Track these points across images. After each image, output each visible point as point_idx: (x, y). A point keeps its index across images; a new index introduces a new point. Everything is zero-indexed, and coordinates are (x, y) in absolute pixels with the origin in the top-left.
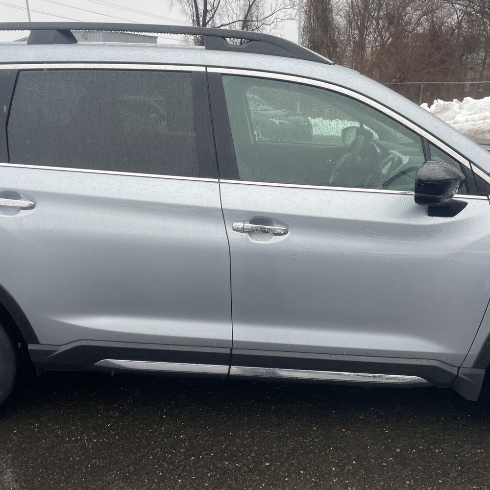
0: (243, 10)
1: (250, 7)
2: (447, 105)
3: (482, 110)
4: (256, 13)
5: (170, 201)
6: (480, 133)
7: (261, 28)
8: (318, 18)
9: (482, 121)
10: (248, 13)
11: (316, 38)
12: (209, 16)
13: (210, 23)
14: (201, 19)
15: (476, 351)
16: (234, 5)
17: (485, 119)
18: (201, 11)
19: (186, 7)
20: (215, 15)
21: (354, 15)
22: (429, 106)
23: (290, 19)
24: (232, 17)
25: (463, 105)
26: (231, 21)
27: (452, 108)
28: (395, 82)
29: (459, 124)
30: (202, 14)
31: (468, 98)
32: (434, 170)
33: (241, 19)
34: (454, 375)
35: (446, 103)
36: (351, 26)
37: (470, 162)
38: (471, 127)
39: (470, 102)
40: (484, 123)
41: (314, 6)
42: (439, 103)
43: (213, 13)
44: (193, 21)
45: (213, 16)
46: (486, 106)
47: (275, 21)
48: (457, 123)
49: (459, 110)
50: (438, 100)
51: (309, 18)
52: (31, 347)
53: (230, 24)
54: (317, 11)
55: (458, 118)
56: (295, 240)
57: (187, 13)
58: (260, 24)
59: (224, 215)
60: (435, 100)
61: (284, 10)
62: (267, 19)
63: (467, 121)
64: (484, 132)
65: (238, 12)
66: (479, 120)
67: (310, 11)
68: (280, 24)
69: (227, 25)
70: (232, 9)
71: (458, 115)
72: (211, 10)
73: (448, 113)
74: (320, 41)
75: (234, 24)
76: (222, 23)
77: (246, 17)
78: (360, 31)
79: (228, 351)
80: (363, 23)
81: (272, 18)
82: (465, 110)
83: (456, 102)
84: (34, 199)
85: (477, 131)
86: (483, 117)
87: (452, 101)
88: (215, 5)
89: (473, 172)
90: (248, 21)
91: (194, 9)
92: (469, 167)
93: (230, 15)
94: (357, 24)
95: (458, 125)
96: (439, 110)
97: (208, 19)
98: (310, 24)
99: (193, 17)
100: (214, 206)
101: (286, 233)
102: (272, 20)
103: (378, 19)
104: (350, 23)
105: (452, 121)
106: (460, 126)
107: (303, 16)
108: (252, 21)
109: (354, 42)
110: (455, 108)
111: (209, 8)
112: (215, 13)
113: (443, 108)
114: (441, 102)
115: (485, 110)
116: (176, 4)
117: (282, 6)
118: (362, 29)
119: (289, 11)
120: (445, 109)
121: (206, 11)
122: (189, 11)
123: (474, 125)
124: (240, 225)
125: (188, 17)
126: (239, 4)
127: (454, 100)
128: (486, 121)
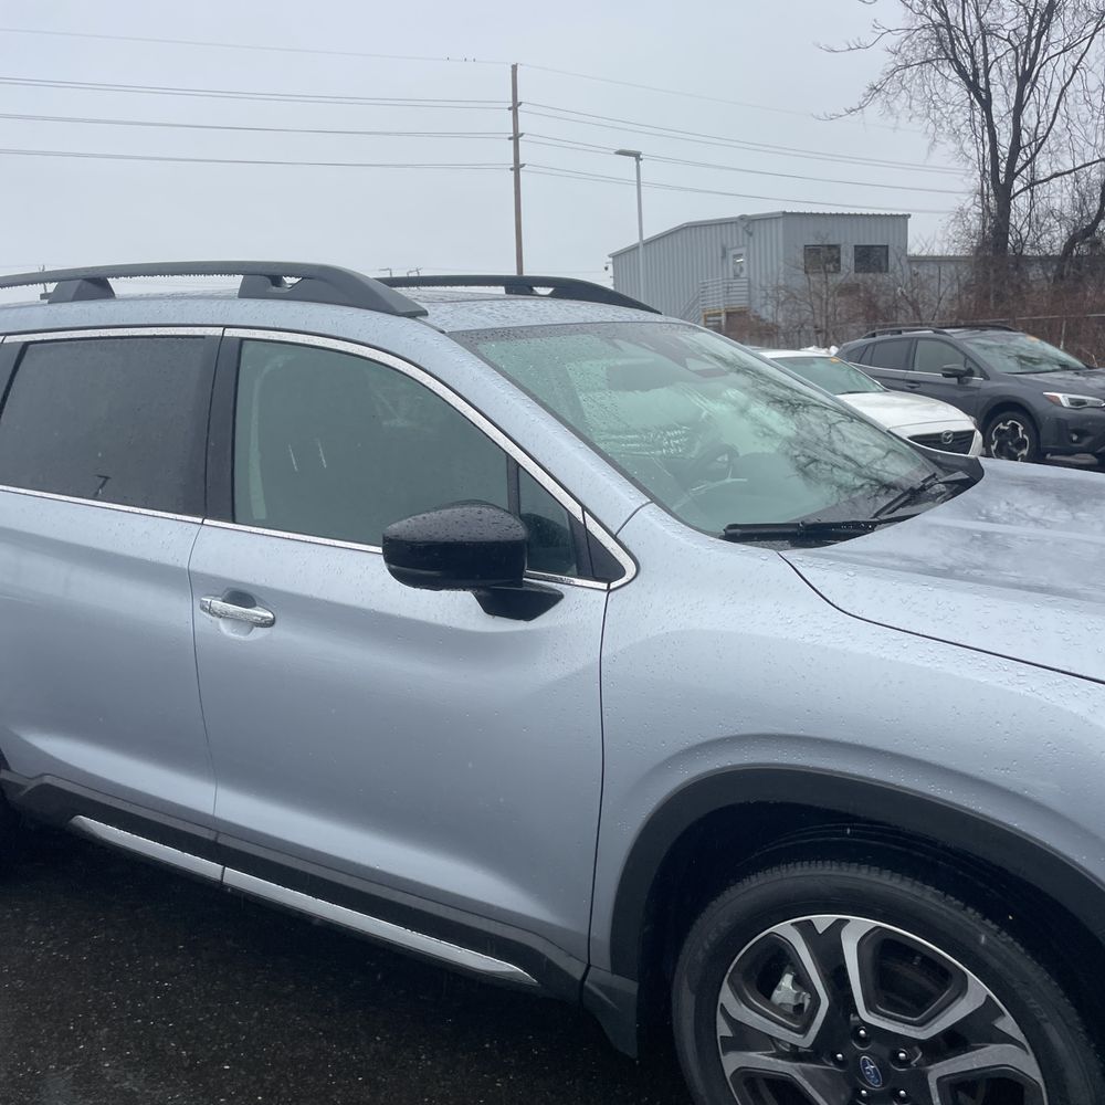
12: (1023, 157)
13: (1024, 172)
14: (1003, 166)
18: (1004, 150)
19: (967, 145)
20: (1038, 156)
24: (1082, 155)
26: (1079, 163)
30: (1007, 155)
37: (584, 509)
43: (1034, 150)
44: (983, 172)
45: (1033, 156)
52: (3, 774)
53: (1074, 170)
57: (969, 158)
59: (191, 582)
69: (1069, 172)
72: (1030, 144)
75: (1087, 169)
76: (1055, 170)
88: (1041, 132)
89: (587, 530)
91: (987, 149)
92: (581, 520)
93: (1077, 148)
97: (1020, 163)
99: (984, 164)
111: (1024, 140)
112: (1037, 151)
116: (944, 140)
121: (1016, 148)
122: (973, 152)
125: (969, 167)
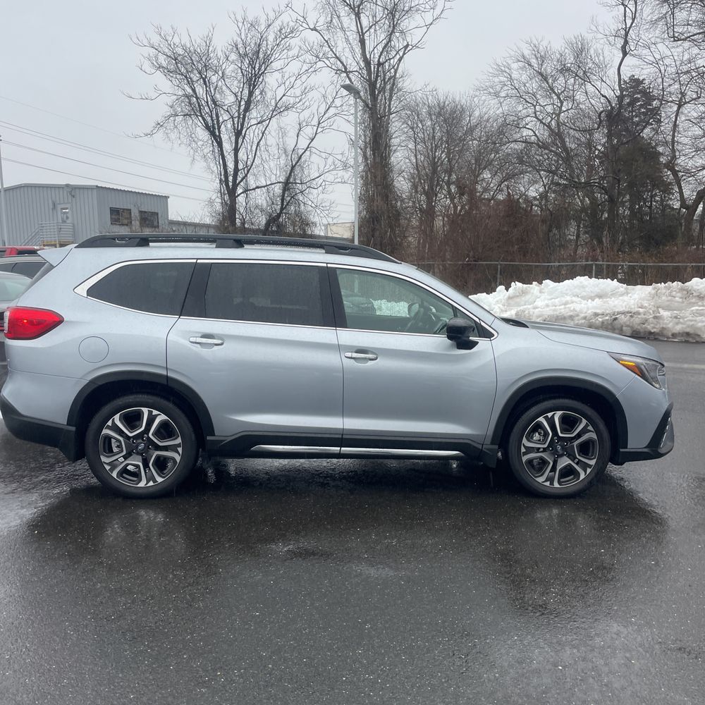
0: (284, 171)
1: (293, 167)
2: (526, 289)
3: (563, 294)
4: (300, 175)
5: (307, 340)
6: (561, 319)
7: (307, 191)
8: (376, 186)
9: (563, 307)
10: (290, 174)
11: (375, 208)
12: (240, 176)
13: (242, 184)
14: (231, 178)
15: (491, 432)
16: (272, 164)
17: (566, 303)
18: (230, 170)
19: (212, 165)
20: (248, 175)
21: (420, 179)
22: (507, 289)
23: (342, 182)
24: (270, 178)
25: (543, 289)
26: (269, 183)
27: (532, 291)
28: (468, 261)
29: (539, 309)
30: (232, 173)
31: (548, 281)
32: (460, 322)
33: (281, 180)
34: (479, 449)
35: (525, 286)
36: (416, 192)
38: (551, 313)
39: (549, 286)
40: (565, 308)
41: (371, 172)
42: (517, 286)
43: (246, 172)
44: (221, 180)
45: (246, 175)
46: (567, 290)
47: (324, 184)
48: (535, 308)
49: (539, 295)
50: (516, 282)
51: (366, 184)
52: (209, 438)
53: (266, 186)
54: (375, 177)
55: (539, 303)
56: (382, 363)
57: (213, 172)
58: (304, 187)
59: (339, 348)
60: (513, 283)
61: (334, 172)
62: (314, 182)
63: (547, 306)
64: (564, 318)
65: (278, 173)
66: (560, 306)
67: (367, 178)
68: (330, 188)
69: (264, 187)
70: (270, 168)
71: (538, 300)
72: (244, 169)
73: (528, 297)
74: (380, 212)
75: (273, 186)
76: (257, 184)
77: (288, 178)
78: (428, 198)
79: (340, 436)
80: (431, 187)
81: (320, 181)
82: (546, 294)
83: (536, 285)
84: (223, 339)
85: (558, 316)
86: (564, 302)
87: (532, 284)
88: (249, 163)
89: (481, 325)
90: (290, 183)
91: (222, 167)
92: (479, 322)
93: (268, 175)
94: (424, 188)
95: (537, 310)
96: (518, 294)
97: (239, 179)
98: (367, 191)
99: (221, 175)
100: (333, 343)
101: (376, 359)
102: (320, 183)
103: (449, 183)
104: (415, 186)
105: (532, 306)
106: (540, 311)
107: (360, 182)
108: (296, 183)
109: (420, 210)
110: (535, 292)
111: (240, 166)
112: (248, 172)
113: (522, 291)
114: (519, 285)
115: (567, 294)
116: (199, 160)
117: (332, 167)
118: (431, 194)
119: (341, 173)
120: (524, 293)
121: (236, 170)
122: (215, 169)
123: (554, 310)
124: (349, 354)
125: (214, 176)
126: (278, 163)
127: (534, 283)
128: (567, 306)
